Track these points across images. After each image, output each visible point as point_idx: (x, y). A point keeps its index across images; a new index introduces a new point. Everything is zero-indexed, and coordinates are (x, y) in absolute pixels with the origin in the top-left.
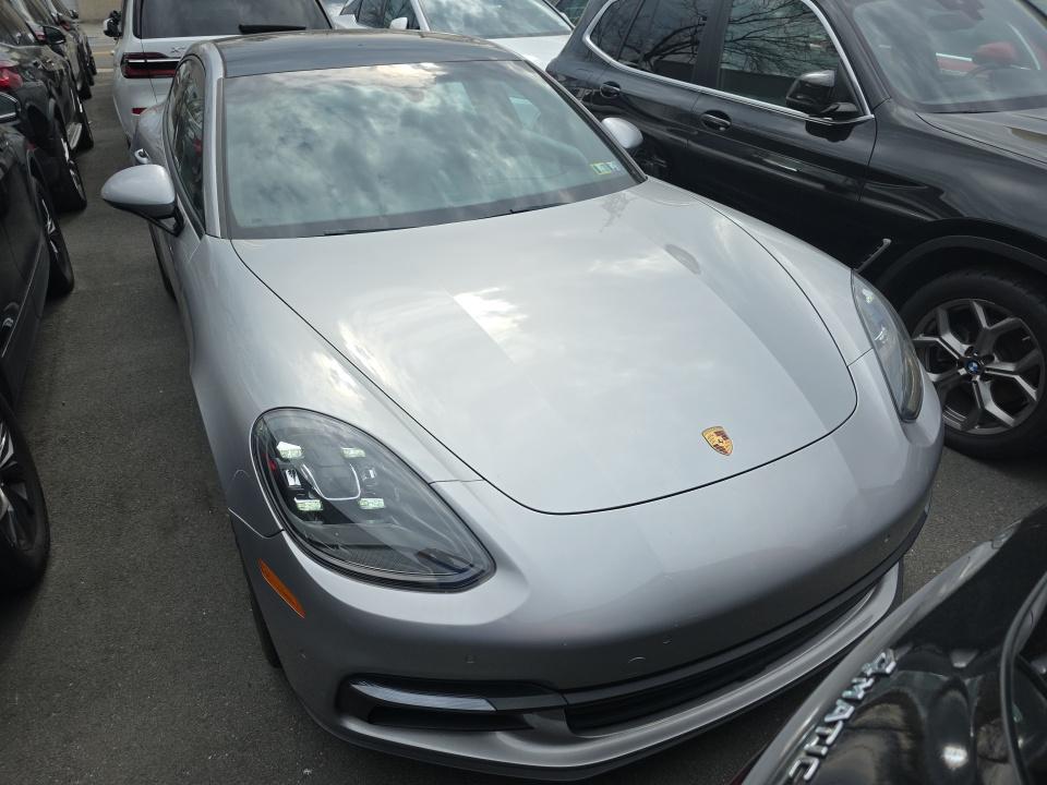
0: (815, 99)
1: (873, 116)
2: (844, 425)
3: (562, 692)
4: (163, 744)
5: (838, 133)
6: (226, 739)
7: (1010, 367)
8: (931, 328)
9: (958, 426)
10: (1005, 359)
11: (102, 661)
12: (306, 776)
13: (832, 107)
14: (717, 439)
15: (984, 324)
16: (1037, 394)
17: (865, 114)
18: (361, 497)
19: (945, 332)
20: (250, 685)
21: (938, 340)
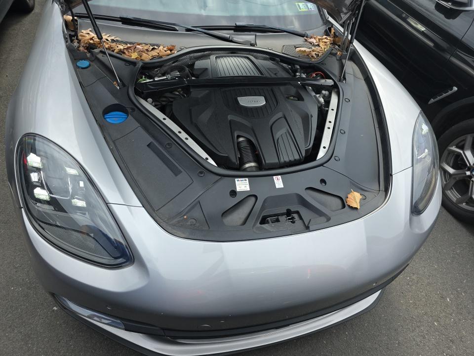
3: (163, 329)
5: (451, 14)
6: (23, 280)
8: (461, 144)
9: (454, 200)
18: (72, 198)
19: (467, 149)
21: (462, 152)
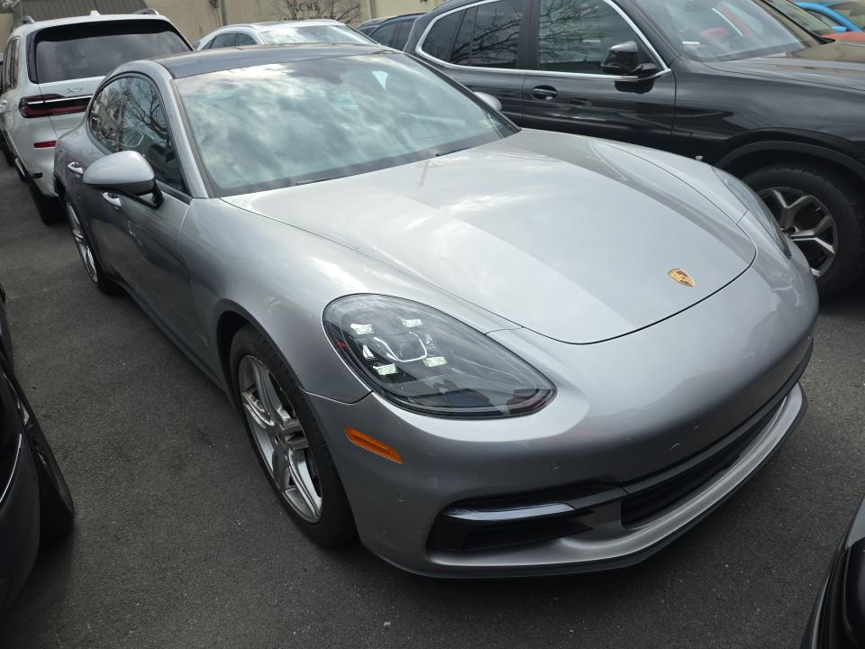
0: (622, 63)
1: (670, 70)
2: (756, 259)
3: (621, 485)
4: (247, 632)
5: (645, 84)
6: (302, 615)
7: (810, 233)
10: (805, 228)
11: (160, 579)
12: (387, 628)
13: (639, 67)
14: (680, 277)
15: (785, 205)
16: (834, 248)
17: (663, 69)
18: (428, 357)
20: (306, 570)
